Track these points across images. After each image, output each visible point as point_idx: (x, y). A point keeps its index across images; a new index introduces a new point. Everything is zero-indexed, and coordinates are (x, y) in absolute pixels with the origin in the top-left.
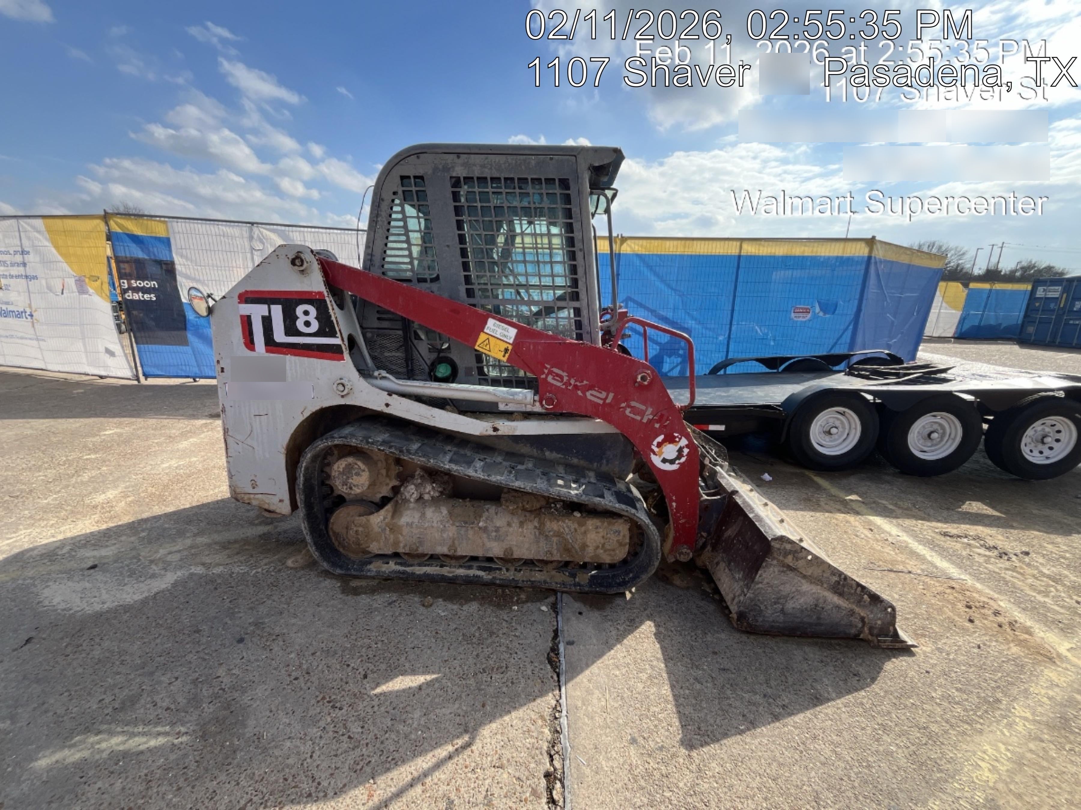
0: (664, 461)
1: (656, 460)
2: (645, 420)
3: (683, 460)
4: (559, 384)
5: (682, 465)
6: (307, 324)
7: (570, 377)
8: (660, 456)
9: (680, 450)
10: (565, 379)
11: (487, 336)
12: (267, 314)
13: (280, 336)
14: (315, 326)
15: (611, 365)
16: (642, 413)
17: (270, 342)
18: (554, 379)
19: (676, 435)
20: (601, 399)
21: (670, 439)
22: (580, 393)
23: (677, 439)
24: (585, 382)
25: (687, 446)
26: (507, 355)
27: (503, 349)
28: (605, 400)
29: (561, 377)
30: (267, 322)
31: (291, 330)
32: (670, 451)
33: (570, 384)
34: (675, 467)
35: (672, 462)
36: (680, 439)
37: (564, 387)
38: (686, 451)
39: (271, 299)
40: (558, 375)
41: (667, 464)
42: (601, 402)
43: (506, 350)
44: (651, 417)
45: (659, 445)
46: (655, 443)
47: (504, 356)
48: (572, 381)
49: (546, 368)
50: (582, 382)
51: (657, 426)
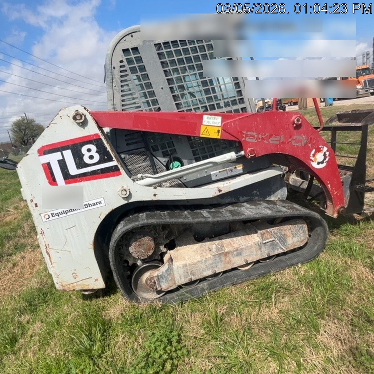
0: (319, 163)
1: (314, 165)
2: (303, 145)
3: (327, 159)
4: (253, 141)
5: (327, 162)
6: (91, 157)
7: (258, 134)
8: (316, 162)
9: (325, 155)
10: (256, 136)
11: (206, 126)
12: (61, 158)
13: (73, 170)
14: (97, 158)
15: (278, 119)
16: (301, 141)
17: (67, 177)
18: (249, 139)
19: (320, 146)
20: (277, 141)
21: (318, 150)
22: (265, 142)
23: (322, 149)
24: (267, 134)
25: (327, 151)
26: (220, 134)
27: (216, 131)
28: (279, 141)
29: (253, 136)
30: (62, 164)
31: (80, 164)
32: (320, 157)
33: (259, 138)
34: (324, 165)
35: (322, 162)
36: (323, 148)
37: (256, 141)
38: (327, 154)
39: (62, 147)
40: (251, 136)
41: (321, 164)
42: (278, 143)
43: (219, 131)
44: (305, 141)
45: (314, 155)
46: (311, 155)
47: (218, 135)
48: (260, 136)
49: (244, 134)
50: (265, 135)
51: (310, 145)
